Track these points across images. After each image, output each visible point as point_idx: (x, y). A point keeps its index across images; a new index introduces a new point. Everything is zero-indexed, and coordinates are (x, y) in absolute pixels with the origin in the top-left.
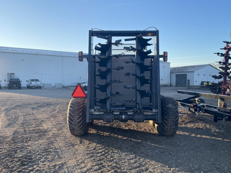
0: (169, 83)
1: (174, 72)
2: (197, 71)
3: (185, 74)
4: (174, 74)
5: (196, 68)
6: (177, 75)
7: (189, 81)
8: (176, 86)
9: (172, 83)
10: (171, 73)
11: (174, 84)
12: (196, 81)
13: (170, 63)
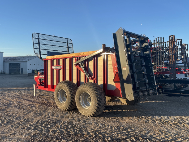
0: (3, 71)
1: (8, 62)
2: (29, 61)
3: (19, 64)
4: (7, 63)
5: (28, 59)
6: (11, 64)
7: (22, 69)
8: (10, 73)
9: (5, 72)
10: (4, 62)
11: (8, 72)
12: (29, 70)
13: (3, 53)
